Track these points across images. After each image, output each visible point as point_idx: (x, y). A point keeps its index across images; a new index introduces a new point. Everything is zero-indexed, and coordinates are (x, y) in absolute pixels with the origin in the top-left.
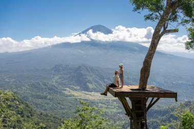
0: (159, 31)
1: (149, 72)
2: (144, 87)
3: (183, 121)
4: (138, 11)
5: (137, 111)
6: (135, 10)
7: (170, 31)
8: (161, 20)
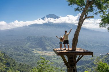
0: (83, 17)
1: (77, 40)
2: (75, 49)
3: (98, 67)
4: (71, 6)
5: (71, 63)
6: (69, 5)
7: (89, 17)
8: (83, 11)
